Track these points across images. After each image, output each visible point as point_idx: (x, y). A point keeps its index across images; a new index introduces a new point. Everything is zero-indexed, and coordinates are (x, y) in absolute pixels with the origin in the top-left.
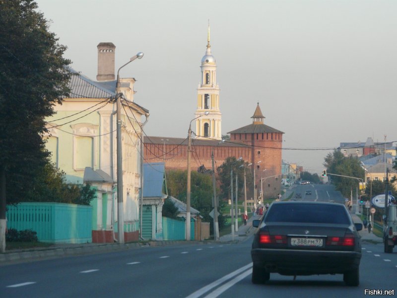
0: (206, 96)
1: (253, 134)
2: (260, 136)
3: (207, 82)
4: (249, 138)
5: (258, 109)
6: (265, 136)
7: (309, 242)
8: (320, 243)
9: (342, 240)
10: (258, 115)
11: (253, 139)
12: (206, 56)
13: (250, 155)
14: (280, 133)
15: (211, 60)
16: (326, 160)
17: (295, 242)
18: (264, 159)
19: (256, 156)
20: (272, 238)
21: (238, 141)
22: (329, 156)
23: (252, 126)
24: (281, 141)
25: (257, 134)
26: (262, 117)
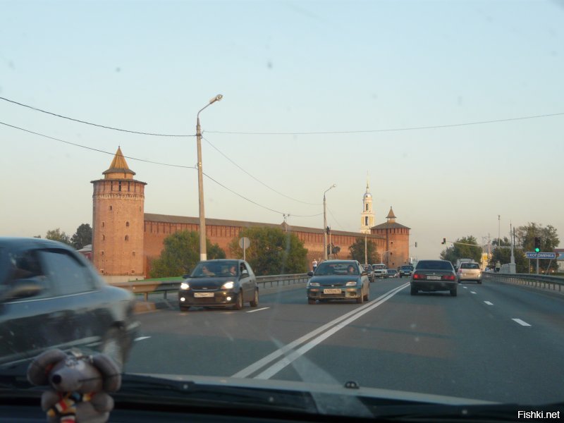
0: (367, 218)
1: (387, 229)
2: (393, 231)
3: (367, 209)
4: (384, 232)
5: (391, 211)
6: (396, 231)
7: (435, 278)
8: (439, 278)
9: (449, 277)
10: (391, 216)
11: (387, 233)
12: (366, 193)
13: (385, 245)
14: (407, 229)
15: (369, 196)
16: (442, 255)
17: (429, 278)
18: (395, 248)
19: (390, 246)
20: (419, 276)
21: (376, 234)
22: (443, 252)
23: (387, 224)
24: (408, 235)
25: (390, 229)
26: (394, 217)
